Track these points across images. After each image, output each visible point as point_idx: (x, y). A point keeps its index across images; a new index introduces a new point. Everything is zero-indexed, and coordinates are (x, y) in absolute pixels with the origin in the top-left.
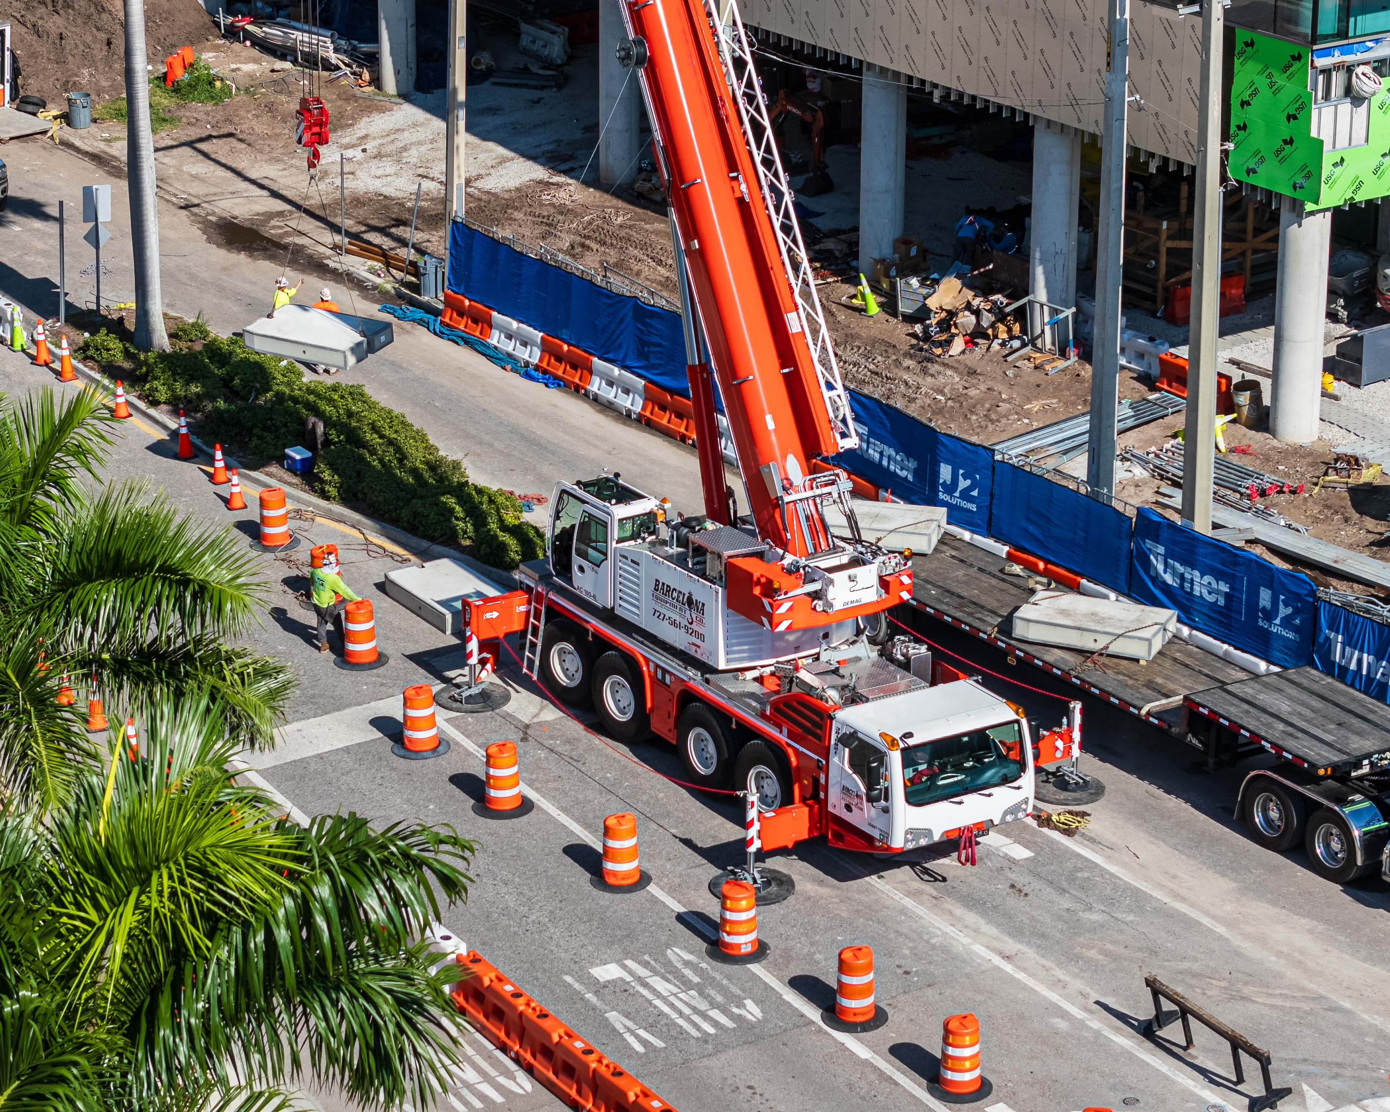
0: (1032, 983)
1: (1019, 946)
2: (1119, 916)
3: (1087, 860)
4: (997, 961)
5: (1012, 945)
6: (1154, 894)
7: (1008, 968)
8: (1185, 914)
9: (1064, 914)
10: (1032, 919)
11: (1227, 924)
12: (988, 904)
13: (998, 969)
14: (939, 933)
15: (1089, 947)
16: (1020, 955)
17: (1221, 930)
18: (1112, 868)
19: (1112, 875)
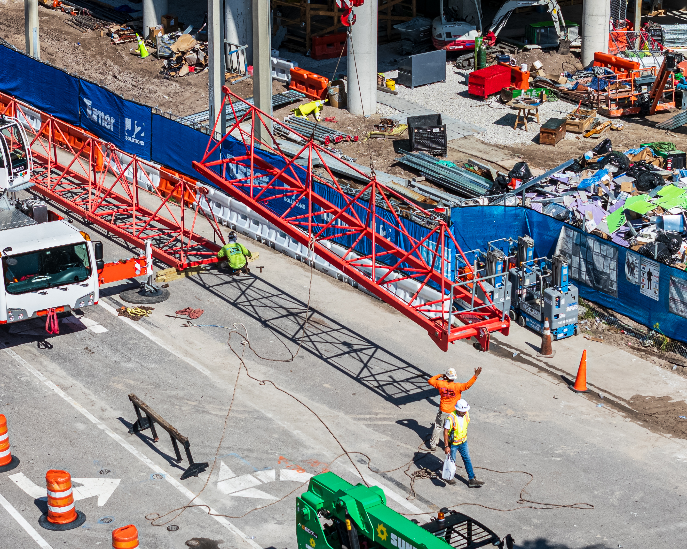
0: (73, 403)
1: (75, 382)
2: (145, 365)
3: (140, 334)
4: (58, 390)
5: (70, 381)
6: (173, 352)
7: (62, 394)
8: (188, 364)
9: (112, 364)
10: (91, 366)
11: (212, 369)
12: (67, 359)
13: (56, 395)
14: (28, 374)
15: (118, 382)
16: (73, 387)
17: (207, 373)
18: (153, 338)
19: (152, 342)
